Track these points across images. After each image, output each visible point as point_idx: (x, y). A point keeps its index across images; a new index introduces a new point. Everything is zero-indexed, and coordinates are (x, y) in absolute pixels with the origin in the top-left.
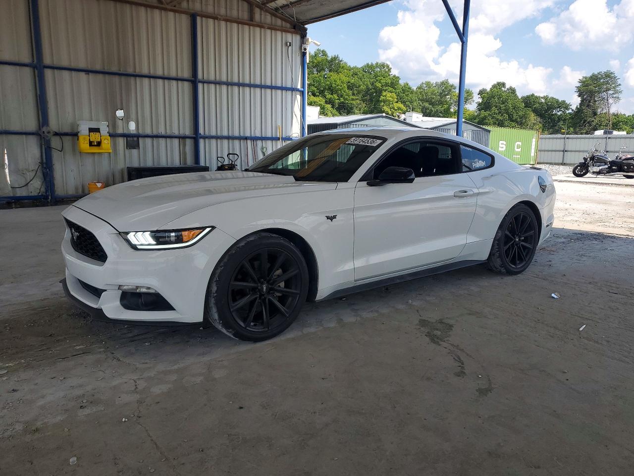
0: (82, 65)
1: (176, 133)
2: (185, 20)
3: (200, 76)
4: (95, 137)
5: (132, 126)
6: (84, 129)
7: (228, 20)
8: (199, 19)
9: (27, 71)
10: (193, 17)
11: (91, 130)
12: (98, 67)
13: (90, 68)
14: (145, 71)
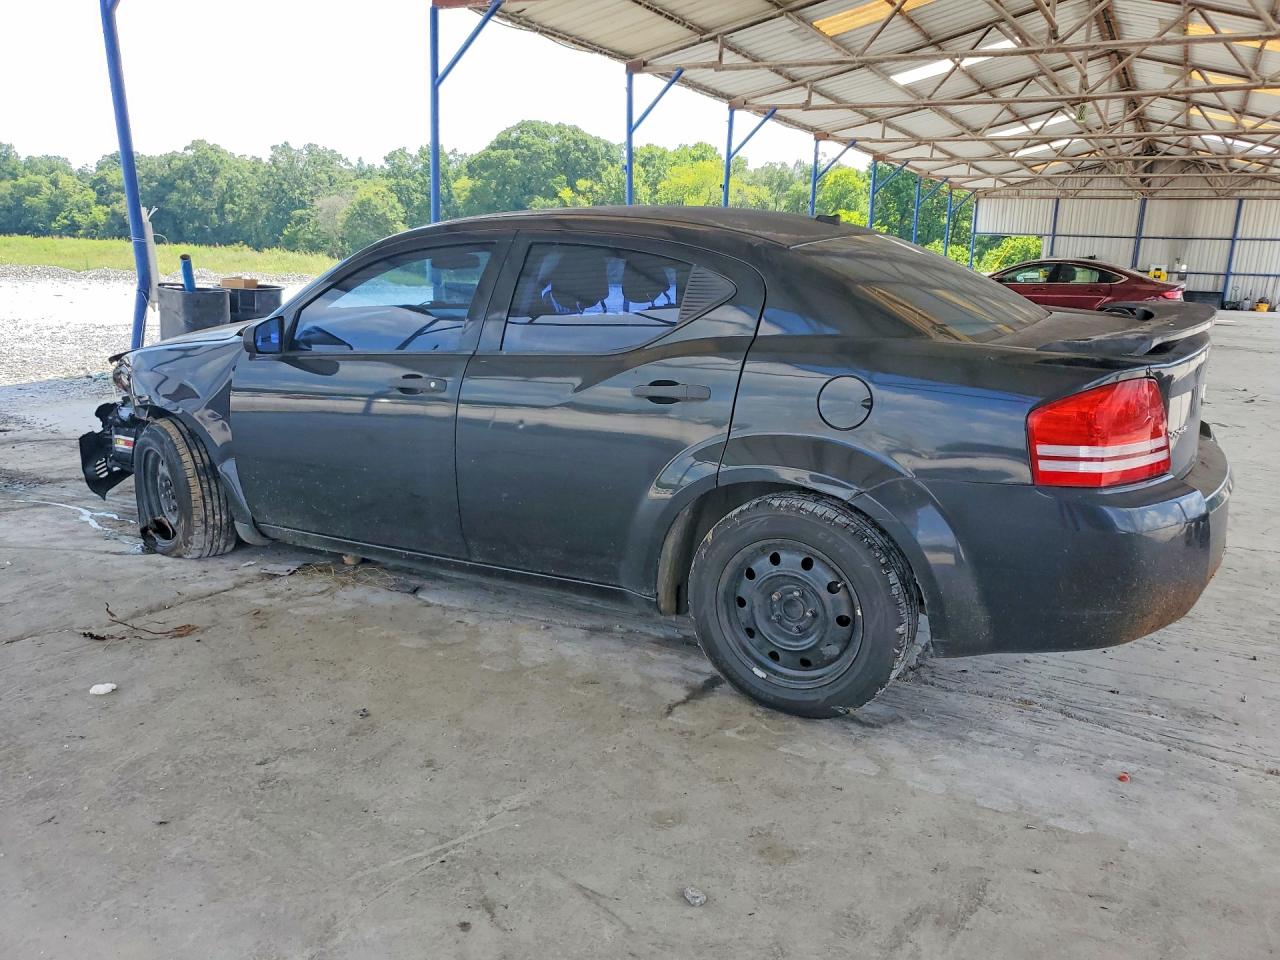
0: (1161, 235)
1: (1213, 271)
2: (1234, 204)
3: (1239, 236)
4: (1158, 273)
5: (1184, 268)
6: (1152, 269)
7: (1268, 198)
8: (1245, 201)
9: (1133, 240)
10: (1241, 201)
11: (1157, 269)
12: (1170, 236)
13: (1165, 236)
14: (1199, 236)
